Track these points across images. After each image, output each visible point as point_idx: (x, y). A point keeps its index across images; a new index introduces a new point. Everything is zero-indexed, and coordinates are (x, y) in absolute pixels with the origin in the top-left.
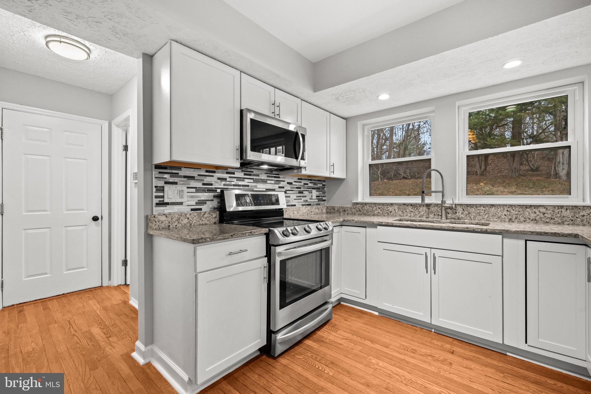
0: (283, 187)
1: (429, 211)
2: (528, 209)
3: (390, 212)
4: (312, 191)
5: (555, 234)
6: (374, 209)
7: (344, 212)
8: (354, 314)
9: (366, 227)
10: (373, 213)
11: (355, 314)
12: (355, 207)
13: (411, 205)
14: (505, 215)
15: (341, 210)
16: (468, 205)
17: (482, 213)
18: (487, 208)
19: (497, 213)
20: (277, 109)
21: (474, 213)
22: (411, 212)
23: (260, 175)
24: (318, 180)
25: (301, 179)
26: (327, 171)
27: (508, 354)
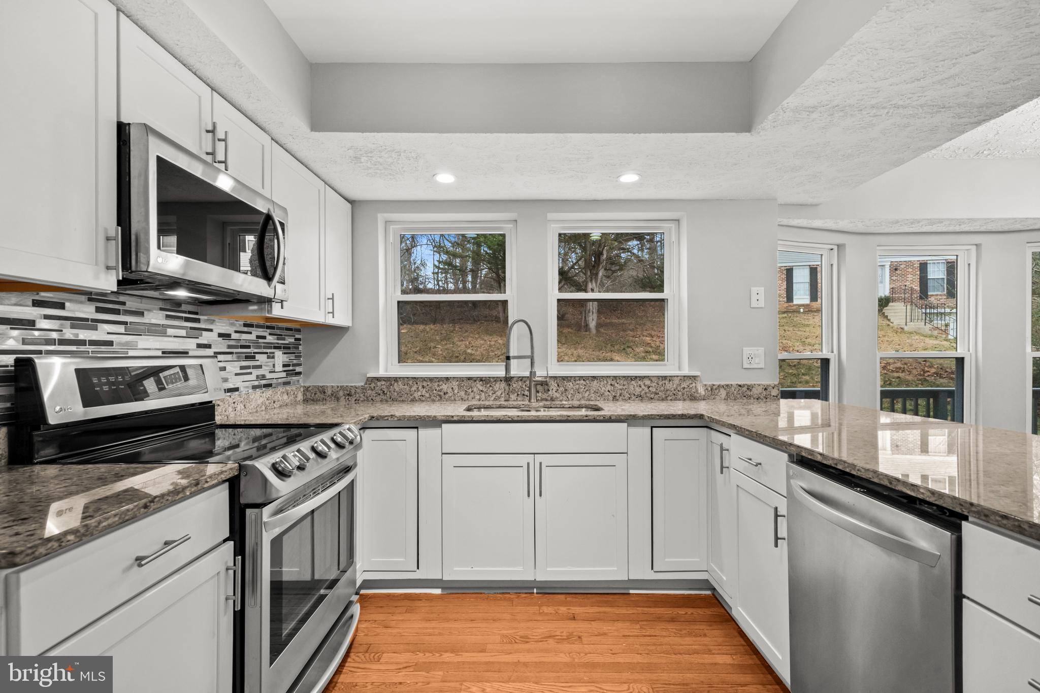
0: (208, 346)
1: (509, 389)
2: (633, 382)
3: (444, 394)
4: (273, 353)
5: (683, 417)
6: (413, 389)
7: (347, 397)
8: (396, 607)
9: (417, 428)
10: (411, 397)
11: (400, 606)
12: (373, 385)
13: (481, 379)
14: (609, 391)
15: (341, 393)
16: (564, 378)
17: (582, 390)
18: (588, 382)
19: (600, 389)
20: (220, 146)
21: (572, 390)
22: (481, 393)
23: (146, 313)
24: (288, 329)
25: (251, 326)
26: (320, 310)
27: (631, 592)
